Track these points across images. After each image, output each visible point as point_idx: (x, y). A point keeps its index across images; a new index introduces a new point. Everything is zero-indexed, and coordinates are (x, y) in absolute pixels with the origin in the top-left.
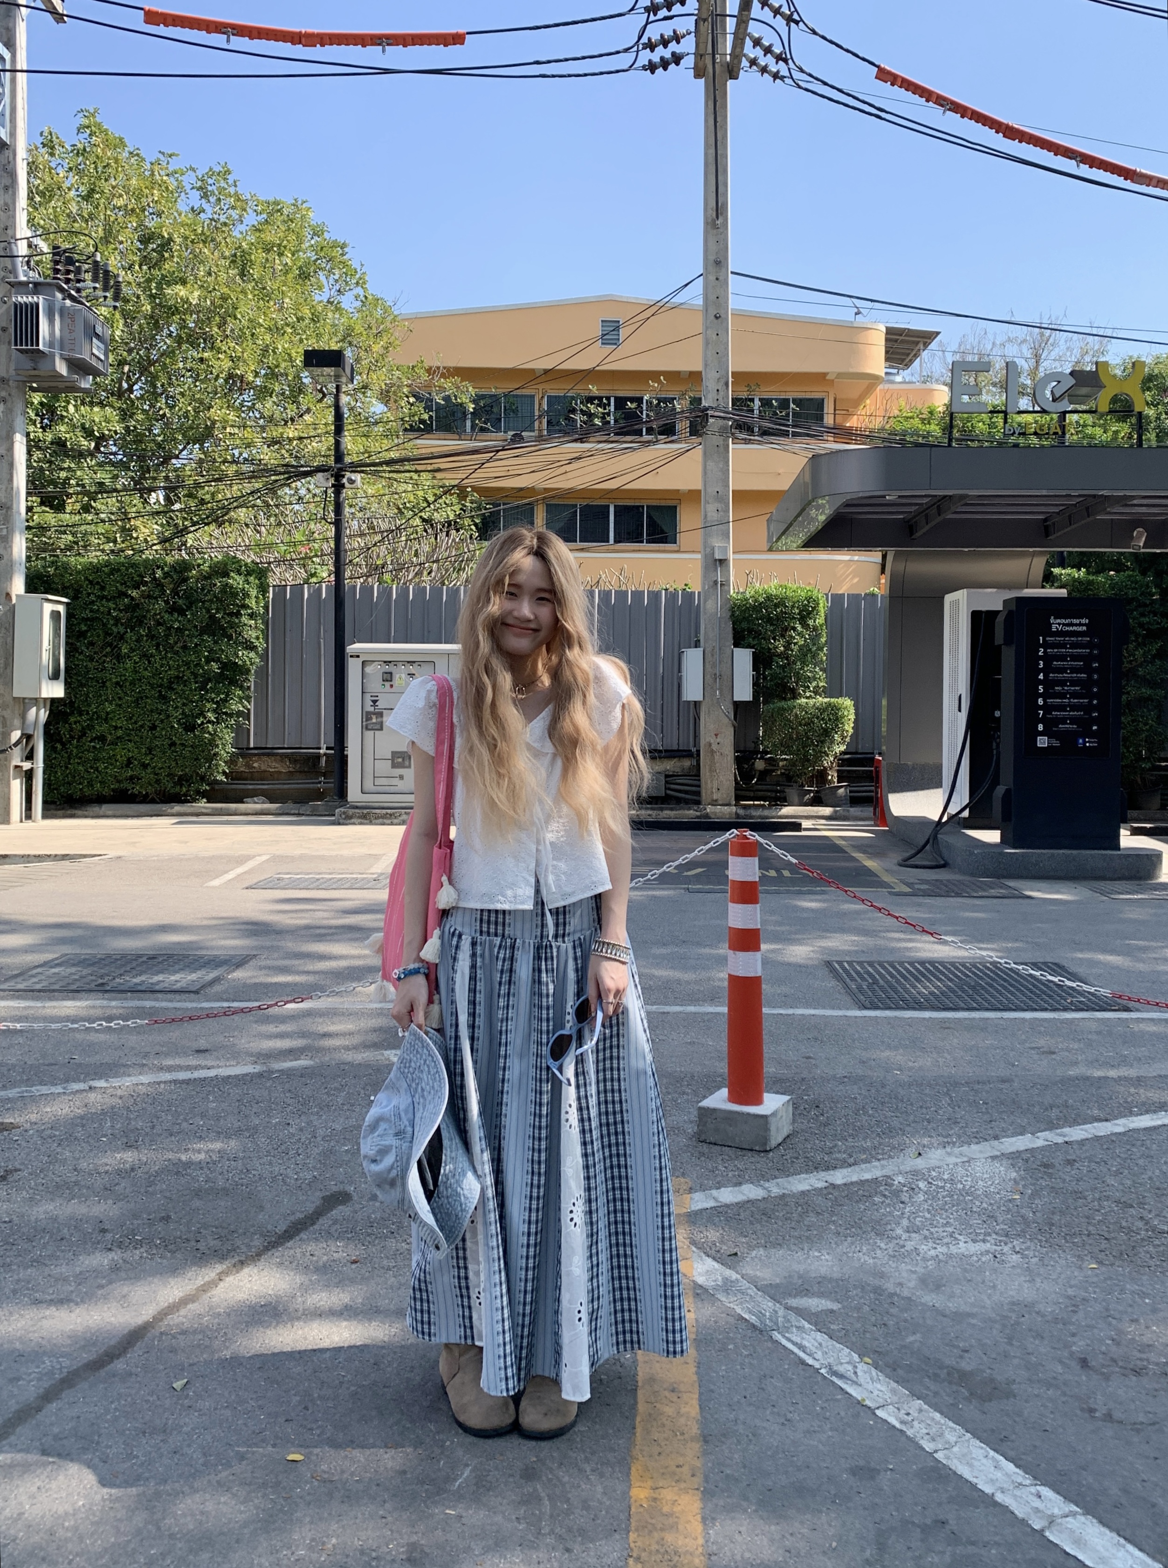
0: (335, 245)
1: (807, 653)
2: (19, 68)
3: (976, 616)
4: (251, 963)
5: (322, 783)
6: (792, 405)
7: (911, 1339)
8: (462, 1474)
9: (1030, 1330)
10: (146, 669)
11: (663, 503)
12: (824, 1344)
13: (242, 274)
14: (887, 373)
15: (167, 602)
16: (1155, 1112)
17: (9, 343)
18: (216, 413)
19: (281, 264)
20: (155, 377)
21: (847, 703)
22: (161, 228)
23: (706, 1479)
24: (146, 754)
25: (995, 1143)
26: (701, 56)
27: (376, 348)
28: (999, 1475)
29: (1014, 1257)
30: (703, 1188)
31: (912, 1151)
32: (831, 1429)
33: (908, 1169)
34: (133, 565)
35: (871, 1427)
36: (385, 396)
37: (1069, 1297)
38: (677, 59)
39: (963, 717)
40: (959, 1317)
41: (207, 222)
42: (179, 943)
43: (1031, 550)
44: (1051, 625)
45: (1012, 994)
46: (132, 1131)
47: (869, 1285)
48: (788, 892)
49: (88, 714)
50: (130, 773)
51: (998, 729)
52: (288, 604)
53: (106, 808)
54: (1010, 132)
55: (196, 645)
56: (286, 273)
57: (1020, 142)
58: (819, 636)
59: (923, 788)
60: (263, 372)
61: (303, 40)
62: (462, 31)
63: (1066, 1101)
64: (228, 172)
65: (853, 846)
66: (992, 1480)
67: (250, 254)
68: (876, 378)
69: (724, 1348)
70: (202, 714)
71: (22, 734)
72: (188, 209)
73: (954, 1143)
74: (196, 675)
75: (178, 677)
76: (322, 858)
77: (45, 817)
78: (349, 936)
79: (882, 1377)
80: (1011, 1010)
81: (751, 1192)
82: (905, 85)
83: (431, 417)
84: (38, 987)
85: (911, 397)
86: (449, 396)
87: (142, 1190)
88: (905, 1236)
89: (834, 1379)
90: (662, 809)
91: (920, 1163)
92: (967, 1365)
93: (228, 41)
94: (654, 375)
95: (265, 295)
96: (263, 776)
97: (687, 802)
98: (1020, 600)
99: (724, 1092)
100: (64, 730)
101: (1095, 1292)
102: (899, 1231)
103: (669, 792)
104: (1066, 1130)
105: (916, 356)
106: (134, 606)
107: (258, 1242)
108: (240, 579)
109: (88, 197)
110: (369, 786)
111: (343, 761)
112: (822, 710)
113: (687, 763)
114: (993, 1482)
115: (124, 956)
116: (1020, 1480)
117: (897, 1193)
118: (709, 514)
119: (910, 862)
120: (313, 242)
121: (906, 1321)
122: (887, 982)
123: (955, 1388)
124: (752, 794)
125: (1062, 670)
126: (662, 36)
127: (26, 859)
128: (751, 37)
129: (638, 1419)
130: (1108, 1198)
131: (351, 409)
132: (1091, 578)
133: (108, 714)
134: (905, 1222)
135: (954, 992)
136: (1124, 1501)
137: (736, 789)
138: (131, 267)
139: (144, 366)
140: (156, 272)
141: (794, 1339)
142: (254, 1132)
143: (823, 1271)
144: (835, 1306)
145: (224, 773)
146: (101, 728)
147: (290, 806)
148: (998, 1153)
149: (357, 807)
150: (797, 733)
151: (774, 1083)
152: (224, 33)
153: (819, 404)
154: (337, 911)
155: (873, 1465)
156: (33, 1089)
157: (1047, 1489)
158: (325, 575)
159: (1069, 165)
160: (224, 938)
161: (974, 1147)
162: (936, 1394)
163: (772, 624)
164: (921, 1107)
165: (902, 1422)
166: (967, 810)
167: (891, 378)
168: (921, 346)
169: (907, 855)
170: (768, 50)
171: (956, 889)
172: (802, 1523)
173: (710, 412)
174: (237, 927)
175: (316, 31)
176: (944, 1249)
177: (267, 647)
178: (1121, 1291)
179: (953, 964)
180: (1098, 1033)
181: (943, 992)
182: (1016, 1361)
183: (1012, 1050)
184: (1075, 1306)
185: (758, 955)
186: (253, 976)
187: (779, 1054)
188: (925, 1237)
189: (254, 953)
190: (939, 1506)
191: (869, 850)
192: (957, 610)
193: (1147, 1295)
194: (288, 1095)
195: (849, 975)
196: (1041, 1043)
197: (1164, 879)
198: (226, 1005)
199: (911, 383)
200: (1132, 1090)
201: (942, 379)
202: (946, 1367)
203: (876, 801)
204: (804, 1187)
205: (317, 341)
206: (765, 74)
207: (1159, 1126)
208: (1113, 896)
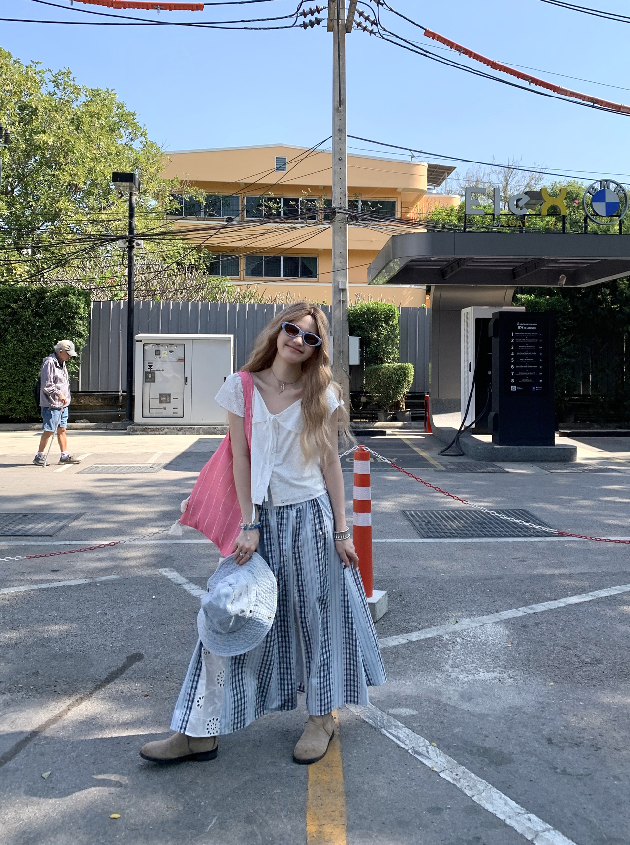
0: (129, 114)
1: (389, 339)
3: (478, 321)
4: (81, 518)
5: (120, 412)
6: (378, 205)
7: (457, 730)
8: (211, 822)
9: (520, 723)
10: (20, 348)
11: (310, 256)
12: (410, 735)
13: (77, 129)
14: (428, 188)
15: (33, 311)
16: (580, 594)
18: (61, 205)
19: (99, 123)
20: (27, 184)
21: (410, 366)
22: (31, 102)
23: (349, 818)
24: (20, 396)
25: (497, 614)
26: (331, 20)
27: (151, 170)
28: (507, 808)
29: (510, 680)
31: (452, 620)
32: (416, 785)
33: (451, 631)
34: (14, 290)
35: (438, 783)
36: (156, 196)
37: (539, 702)
38: (318, 21)
39: (472, 374)
40: (483, 716)
41: (58, 100)
42: (40, 506)
43: (506, 285)
44: (517, 326)
45: (502, 528)
46: (16, 621)
47: (432, 699)
48: (380, 471)
50: (11, 406)
51: (490, 381)
52: (101, 312)
54: (494, 65)
55: (49, 334)
56: (102, 129)
57: (500, 71)
58: (395, 330)
59: (450, 412)
60: (88, 182)
61: (114, 5)
62: (202, 3)
63: (533, 589)
64: (70, 73)
65: (414, 444)
66: (504, 812)
67: (82, 118)
68: (423, 191)
69: (355, 739)
72: (47, 92)
73: (475, 615)
75: (38, 353)
76: (120, 455)
78: (137, 501)
79: (442, 754)
80: (502, 537)
82: (440, 39)
83: (182, 208)
85: (441, 201)
86: (192, 196)
87: (22, 656)
88: (451, 670)
89: (416, 755)
91: (457, 627)
92: (488, 744)
93: (72, 4)
94: (305, 187)
95: (89, 139)
96: (86, 408)
98: (501, 313)
101: (554, 699)
102: (447, 667)
104: (534, 606)
105: (443, 180)
106: (14, 313)
107: (90, 685)
108: (74, 298)
110: (147, 413)
111: (132, 399)
112: (397, 370)
114: (504, 813)
115: (9, 515)
116: (519, 811)
117: (445, 645)
118: (336, 265)
119: (445, 453)
120: (117, 112)
121: (453, 720)
122: (435, 522)
123: (482, 758)
124: (359, 415)
125: (524, 350)
126: (310, 9)
128: (358, 12)
130: (558, 644)
131: (137, 203)
132: (537, 300)
134: (451, 662)
135: (471, 527)
136: (575, 821)
138: (13, 124)
139: (21, 178)
140: (29, 127)
141: (393, 733)
142: (86, 619)
143: (408, 692)
144: (415, 712)
147: (102, 425)
148: (499, 620)
149: (139, 425)
150: (384, 382)
151: (377, 583)
153: (393, 204)
154: (130, 486)
155: (439, 806)
157: (534, 815)
158: (122, 295)
159: (525, 83)
160: (66, 502)
161: (485, 617)
162: (472, 762)
163: (370, 324)
164: (457, 594)
165: (454, 780)
166: (475, 424)
167: (431, 191)
168: (445, 175)
169: (443, 448)
170: (367, 19)
171: (469, 468)
173: (336, 210)
174: (73, 496)
176: (472, 677)
177: (89, 336)
178: (568, 698)
179: (470, 511)
180: (548, 549)
181: (464, 527)
182: (513, 741)
183: (503, 560)
184: (544, 708)
185: (370, 514)
186: (83, 525)
187: (379, 565)
188: (462, 670)
189: (83, 511)
190: (476, 828)
191: (423, 446)
192: (469, 317)
193: (581, 700)
194: (105, 596)
195: (415, 519)
196: (519, 556)
197: (578, 461)
198: (68, 543)
199: (441, 194)
200: (568, 582)
201: (457, 192)
202: (477, 746)
203: (426, 419)
204: (395, 643)
205: (119, 167)
206: (365, 31)
207: (583, 602)
208: (552, 471)
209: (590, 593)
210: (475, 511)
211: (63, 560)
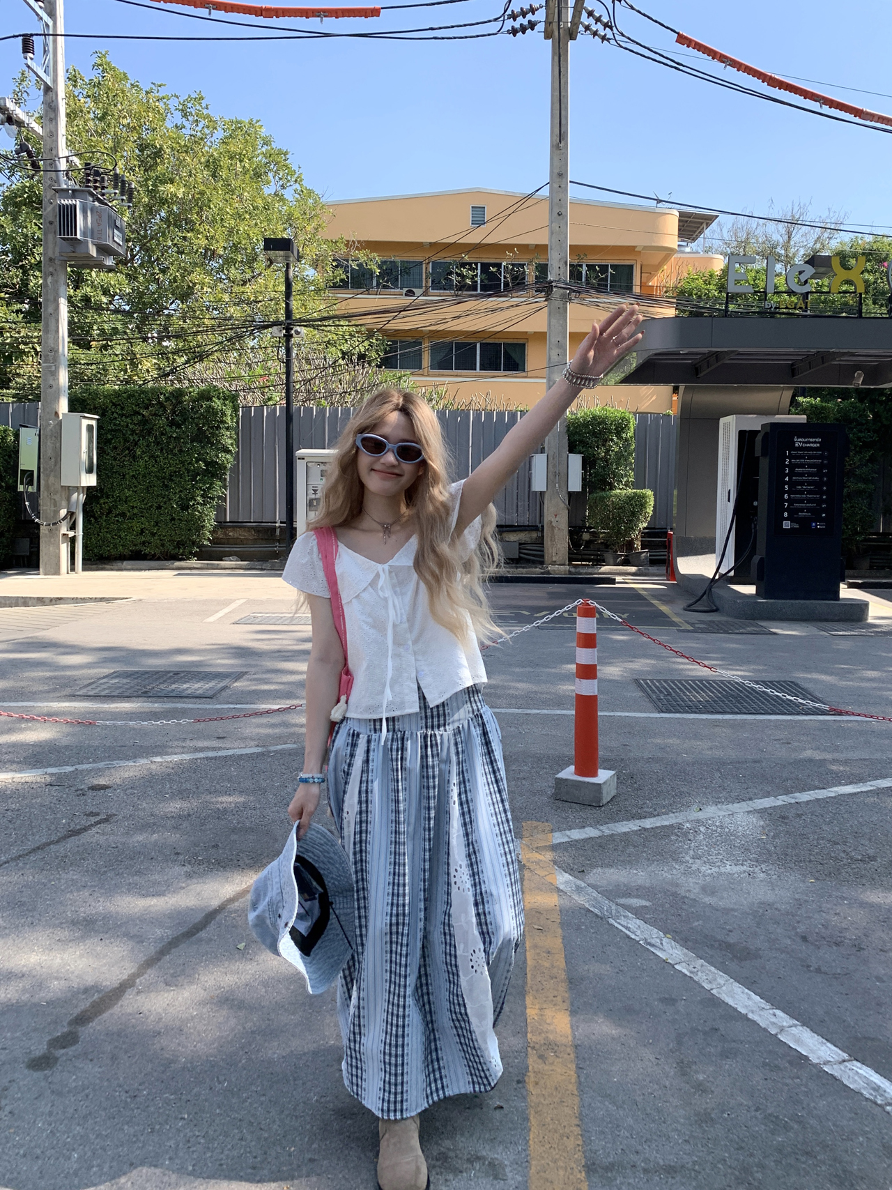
0: (280, 153)
1: (621, 457)
2: (59, 33)
3: (742, 434)
4: (244, 677)
5: (278, 547)
6: (610, 270)
7: (696, 924)
9: (771, 919)
10: (153, 466)
11: (515, 341)
12: (641, 927)
13: (214, 176)
14: (679, 245)
15: (167, 419)
16: (856, 783)
17: (55, 233)
18: (195, 277)
19: (241, 167)
20: (151, 251)
21: (649, 493)
22: (154, 140)
23: (572, 1004)
24: (154, 526)
25: (750, 803)
26: (550, 23)
27: (309, 228)
28: (751, 1003)
29: (762, 874)
30: (560, 829)
31: (695, 807)
32: (647, 976)
33: (693, 819)
34: (143, 392)
35: (672, 975)
36: (315, 264)
37: (795, 899)
38: (532, 25)
39: (731, 505)
40: (726, 911)
41: (188, 137)
42: (192, 662)
43: (781, 386)
44: (794, 442)
45: (763, 703)
46: (185, 790)
47: (669, 891)
48: (607, 629)
49: (113, 497)
50: (143, 539)
51: (756, 514)
52: (253, 420)
53: (126, 564)
55: (189, 449)
56: (245, 174)
57: (780, 89)
58: (629, 445)
59: (701, 554)
60: (229, 247)
61: (264, 13)
62: (378, 6)
63: (798, 776)
64: (202, 98)
65: (652, 595)
66: (746, 1006)
67: (219, 161)
68: (672, 250)
69: (579, 929)
70: (193, 498)
71: (68, 512)
72: (173, 126)
73: (723, 803)
74: (188, 471)
75: (175, 472)
76: (282, 601)
77: (84, 569)
79: (678, 946)
81: (590, 832)
82: (703, 49)
83: (348, 278)
84: (103, 693)
85: (697, 264)
86: (361, 263)
87: (198, 828)
88: (691, 861)
89: (648, 947)
90: (517, 568)
91: (701, 815)
92: (732, 939)
93: (210, 13)
94: (510, 247)
95: (229, 189)
96: (236, 542)
97: (534, 562)
98: (773, 425)
99: (572, 768)
100: (96, 508)
101: (813, 897)
102: (688, 858)
103: (522, 555)
104: (797, 795)
105: (701, 233)
106: (145, 421)
108: (219, 402)
109: (102, 119)
111: (293, 530)
112: (630, 498)
113: (535, 535)
115: (157, 672)
116: (763, 1006)
117: (686, 834)
118: (552, 356)
119: (692, 608)
120: (264, 149)
121: (693, 913)
122: (677, 693)
123: (724, 953)
124: (580, 557)
125: (802, 475)
126: (522, 9)
127: (75, 600)
128: (587, 10)
129: (528, 969)
130: (823, 838)
131: (294, 275)
132: (824, 404)
133: (127, 497)
134: (691, 852)
135: (723, 701)
136: (826, 1019)
137: (569, 554)
138: (133, 169)
139: (144, 242)
140: (152, 174)
141: (622, 923)
142: (264, 791)
143: (639, 882)
144: (648, 904)
145: (209, 539)
146: (123, 508)
147: (256, 563)
148: (752, 809)
150: (613, 514)
151: (603, 762)
152: (207, 8)
153: (630, 270)
154: (298, 640)
155: (673, 997)
156: (114, 762)
157: (780, 1011)
158: (278, 399)
159: (815, 106)
160: (220, 659)
161: (736, 805)
162: (712, 956)
163: (596, 437)
164: (701, 779)
165: (691, 972)
166: (733, 572)
167: (682, 249)
168: (704, 225)
169: (691, 602)
170: (598, 20)
171: (724, 627)
172: (631, 1029)
173: (554, 283)
174: (230, 651)
175: (273, 6)
176: (717, 870)
177: (238, 451)
178: (830, 896)
179: (722, 682)
180: (820, 730)
181: (715, 701)
182: (762, 937)
183: (762, 741)
184: (800, 905)
185: (596, 681)
186: (247, 686)
187: (606, 742)
188: (705, 862)
189: (244, 670)
190: (714, 1020)
191: (664, 598)
192: (729, 430)
193: (846, 899)
194: (283, 767)
195: (651, 689)
196: (782, 736)
197: (870, 621)
198: (232, 706)
199: (697, 252)
200: (841, 768)
201: (720, 249)
202: (719, 941)
203: (669, 563)
204: (625, 829)
205: (268, 225)
206: (596, 37)
207: (858, 793)
208: (833, 633)
209: (868, 783)
210: (729, 682)
211: (229, 726)
